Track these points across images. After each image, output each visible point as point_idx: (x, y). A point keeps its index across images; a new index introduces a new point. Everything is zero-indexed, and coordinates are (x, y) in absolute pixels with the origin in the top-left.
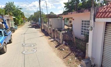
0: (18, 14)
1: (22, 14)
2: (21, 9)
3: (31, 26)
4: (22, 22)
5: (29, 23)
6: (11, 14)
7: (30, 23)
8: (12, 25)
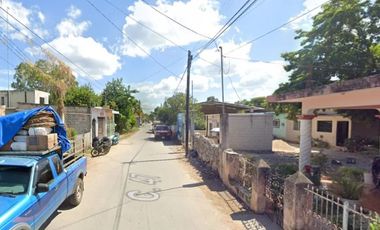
0: (128, 104)
1: (136, 104)
2: (134, 92)
3: (153, 136)
4: (133, 124)
5: (150, 126)
6: (114, 104)
7: (152, 128)
8: (108, 131)
